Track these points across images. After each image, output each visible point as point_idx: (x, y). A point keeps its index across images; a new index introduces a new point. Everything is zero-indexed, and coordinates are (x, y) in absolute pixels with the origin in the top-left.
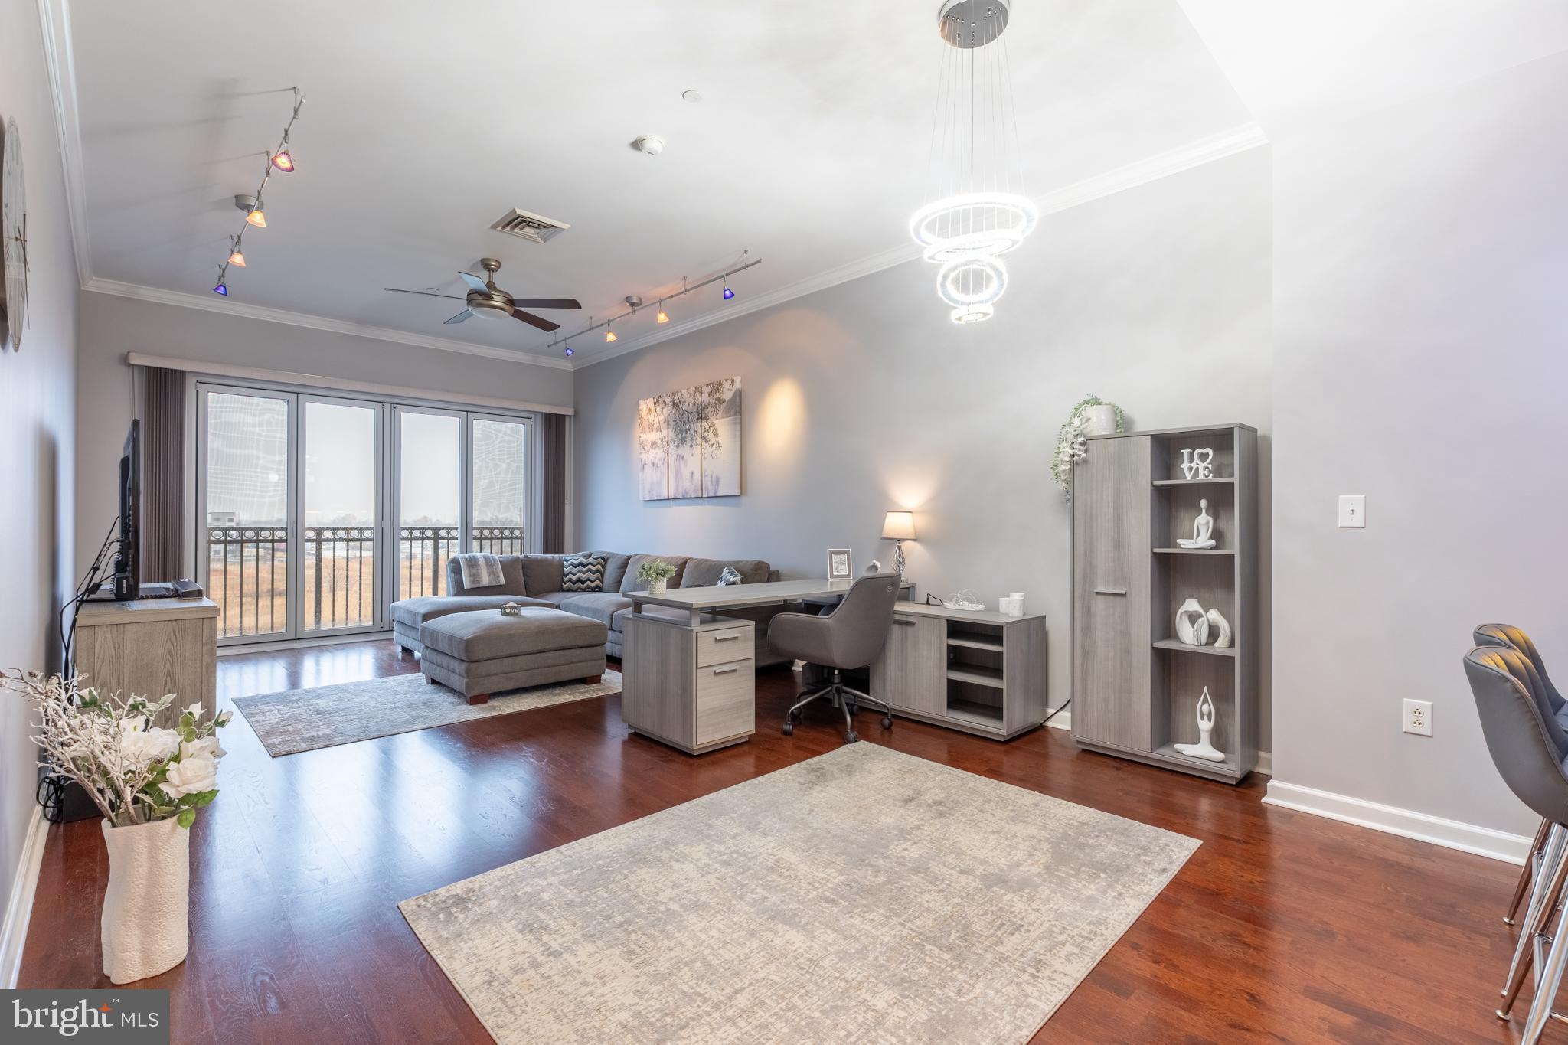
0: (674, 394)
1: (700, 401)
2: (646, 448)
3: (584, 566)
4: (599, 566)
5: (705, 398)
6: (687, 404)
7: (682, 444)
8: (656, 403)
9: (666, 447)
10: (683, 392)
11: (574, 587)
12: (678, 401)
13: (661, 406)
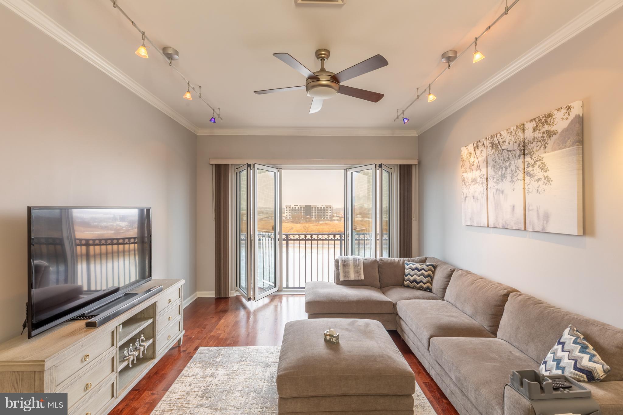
0: (493, 136)
1: (522, 137)
2: (467, 184)
3: (419, 270)
4: (430, 272)
5: (529, 134)
6: (507, 143)
7: (502, 180)
8: (476, 147)
9: (486, 183)
10: (502, 133)
11: (412, 285)
12: (497, 142)
13: (480, 149)
